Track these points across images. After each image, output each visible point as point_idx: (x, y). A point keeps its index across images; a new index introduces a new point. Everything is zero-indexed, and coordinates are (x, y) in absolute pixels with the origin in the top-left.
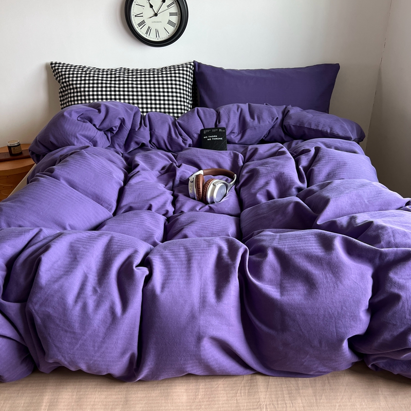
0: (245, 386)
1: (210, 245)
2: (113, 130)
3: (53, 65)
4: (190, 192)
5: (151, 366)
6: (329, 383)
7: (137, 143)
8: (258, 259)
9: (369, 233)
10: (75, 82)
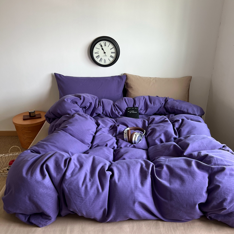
0: (154, 225)
1: (137, 162)
2: (86, 107)
4: (125, 138)
5: (114, 214)
7: (96, 114)
8: (159, 169)
9: (207, 159)
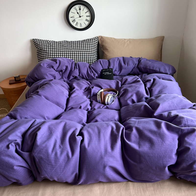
0: (124, 187)
1: (108, 125)
2: (63, 71)
3: (34, 40)
4: (98, 99)
5: (84, 179)
6: (160, 185)
7: (73, 76)
8: (129, 132)
9: (177, 120)
10: (44, 48)
